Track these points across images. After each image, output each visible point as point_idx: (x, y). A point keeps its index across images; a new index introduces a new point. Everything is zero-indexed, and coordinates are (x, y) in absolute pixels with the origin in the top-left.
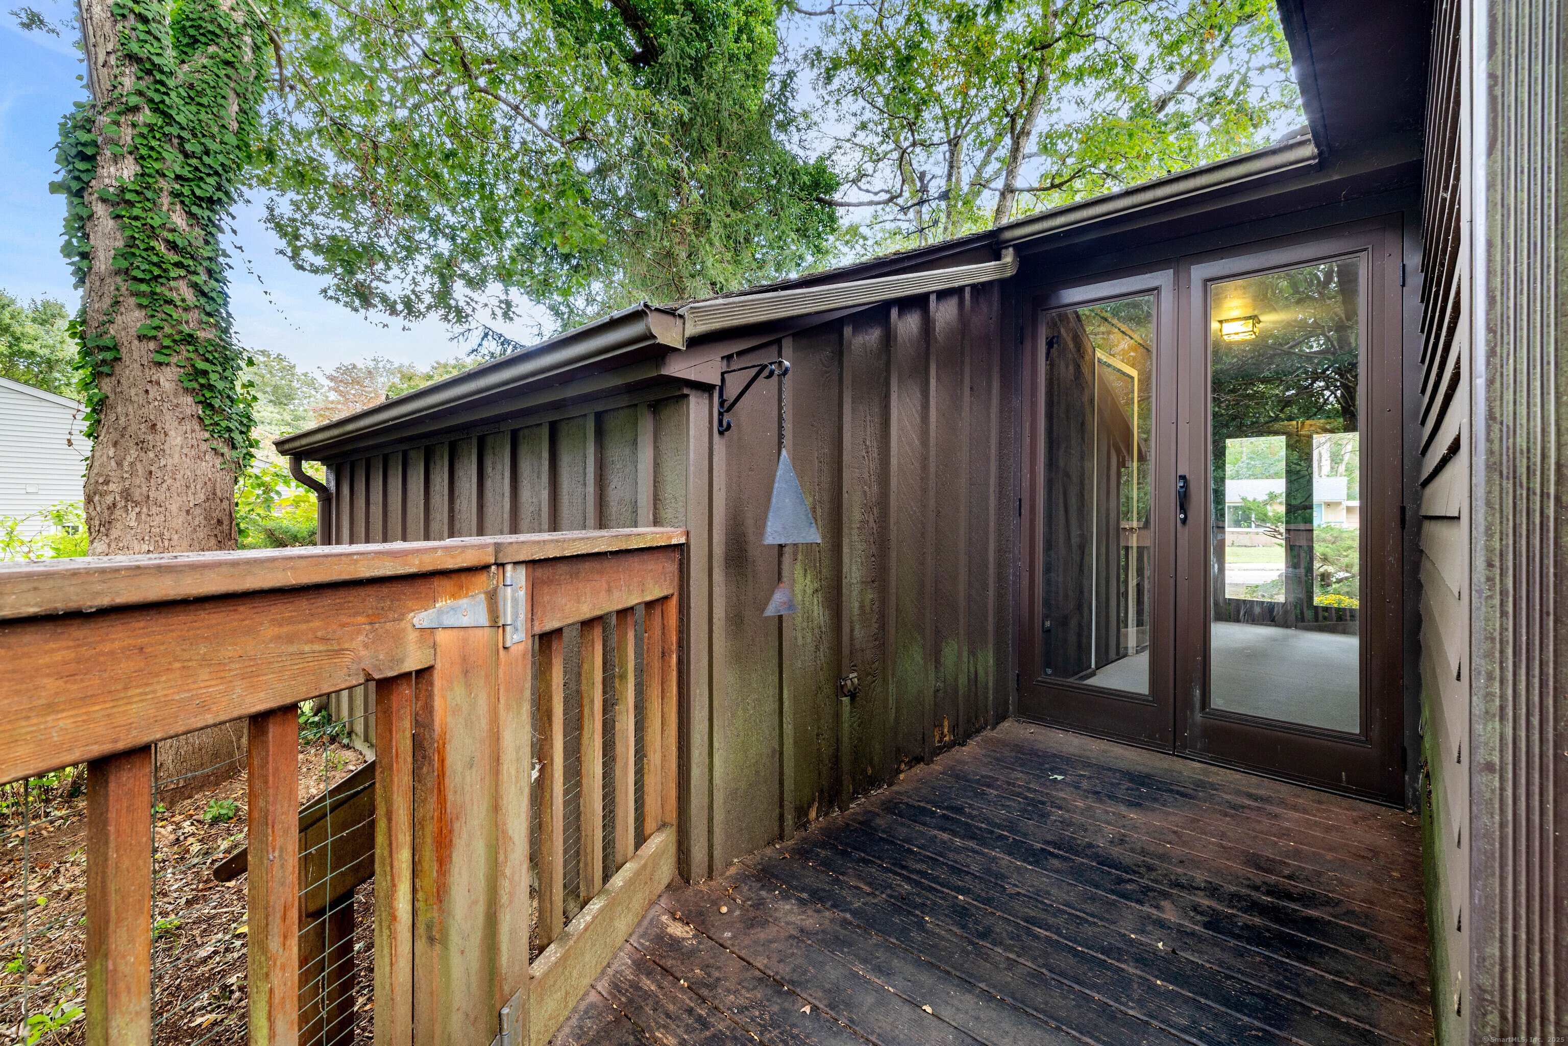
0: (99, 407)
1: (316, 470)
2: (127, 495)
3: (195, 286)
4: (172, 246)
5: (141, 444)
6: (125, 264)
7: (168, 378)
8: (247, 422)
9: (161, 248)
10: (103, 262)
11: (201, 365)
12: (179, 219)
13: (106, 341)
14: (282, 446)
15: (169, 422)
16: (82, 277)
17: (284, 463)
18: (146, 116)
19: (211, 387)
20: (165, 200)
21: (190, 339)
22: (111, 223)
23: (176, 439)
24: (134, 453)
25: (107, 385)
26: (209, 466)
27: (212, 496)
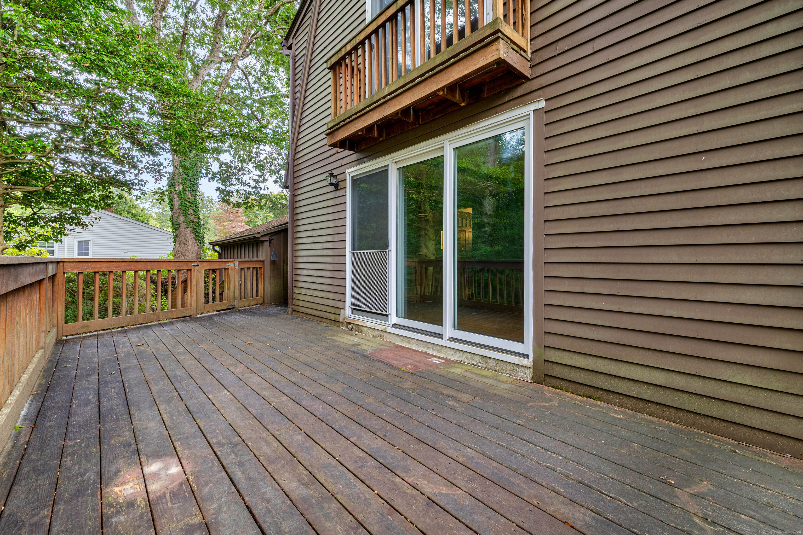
0: (176, 236)
1: (217, 248)
2: (182, 254)
3: (193, 210)
4: (189, 202)
5: (184, 244)
6: (180, 207)
7: (189, 230)
8: (203, 238)
9: (187, 202)
10: (176, 207)
11: (195, 227)
12: (190, 196)
13: (177, 223)
14: (210, 243)
15: (189, 239)
16: (172, 209)
17: (211, 246)
18: (184, 176)
19: (197, 232)
20: (187, 192)
21: (193, 222)
22: (178, 199)
23: (190, 243)
24: (183, 246)
25: (177, 232)
26: (197, 248)
27: (197, 254)
